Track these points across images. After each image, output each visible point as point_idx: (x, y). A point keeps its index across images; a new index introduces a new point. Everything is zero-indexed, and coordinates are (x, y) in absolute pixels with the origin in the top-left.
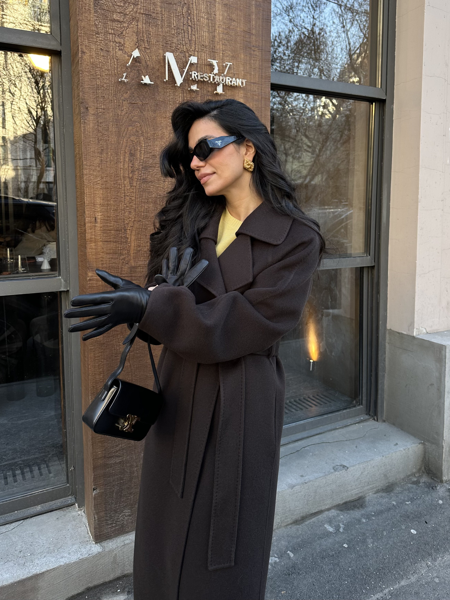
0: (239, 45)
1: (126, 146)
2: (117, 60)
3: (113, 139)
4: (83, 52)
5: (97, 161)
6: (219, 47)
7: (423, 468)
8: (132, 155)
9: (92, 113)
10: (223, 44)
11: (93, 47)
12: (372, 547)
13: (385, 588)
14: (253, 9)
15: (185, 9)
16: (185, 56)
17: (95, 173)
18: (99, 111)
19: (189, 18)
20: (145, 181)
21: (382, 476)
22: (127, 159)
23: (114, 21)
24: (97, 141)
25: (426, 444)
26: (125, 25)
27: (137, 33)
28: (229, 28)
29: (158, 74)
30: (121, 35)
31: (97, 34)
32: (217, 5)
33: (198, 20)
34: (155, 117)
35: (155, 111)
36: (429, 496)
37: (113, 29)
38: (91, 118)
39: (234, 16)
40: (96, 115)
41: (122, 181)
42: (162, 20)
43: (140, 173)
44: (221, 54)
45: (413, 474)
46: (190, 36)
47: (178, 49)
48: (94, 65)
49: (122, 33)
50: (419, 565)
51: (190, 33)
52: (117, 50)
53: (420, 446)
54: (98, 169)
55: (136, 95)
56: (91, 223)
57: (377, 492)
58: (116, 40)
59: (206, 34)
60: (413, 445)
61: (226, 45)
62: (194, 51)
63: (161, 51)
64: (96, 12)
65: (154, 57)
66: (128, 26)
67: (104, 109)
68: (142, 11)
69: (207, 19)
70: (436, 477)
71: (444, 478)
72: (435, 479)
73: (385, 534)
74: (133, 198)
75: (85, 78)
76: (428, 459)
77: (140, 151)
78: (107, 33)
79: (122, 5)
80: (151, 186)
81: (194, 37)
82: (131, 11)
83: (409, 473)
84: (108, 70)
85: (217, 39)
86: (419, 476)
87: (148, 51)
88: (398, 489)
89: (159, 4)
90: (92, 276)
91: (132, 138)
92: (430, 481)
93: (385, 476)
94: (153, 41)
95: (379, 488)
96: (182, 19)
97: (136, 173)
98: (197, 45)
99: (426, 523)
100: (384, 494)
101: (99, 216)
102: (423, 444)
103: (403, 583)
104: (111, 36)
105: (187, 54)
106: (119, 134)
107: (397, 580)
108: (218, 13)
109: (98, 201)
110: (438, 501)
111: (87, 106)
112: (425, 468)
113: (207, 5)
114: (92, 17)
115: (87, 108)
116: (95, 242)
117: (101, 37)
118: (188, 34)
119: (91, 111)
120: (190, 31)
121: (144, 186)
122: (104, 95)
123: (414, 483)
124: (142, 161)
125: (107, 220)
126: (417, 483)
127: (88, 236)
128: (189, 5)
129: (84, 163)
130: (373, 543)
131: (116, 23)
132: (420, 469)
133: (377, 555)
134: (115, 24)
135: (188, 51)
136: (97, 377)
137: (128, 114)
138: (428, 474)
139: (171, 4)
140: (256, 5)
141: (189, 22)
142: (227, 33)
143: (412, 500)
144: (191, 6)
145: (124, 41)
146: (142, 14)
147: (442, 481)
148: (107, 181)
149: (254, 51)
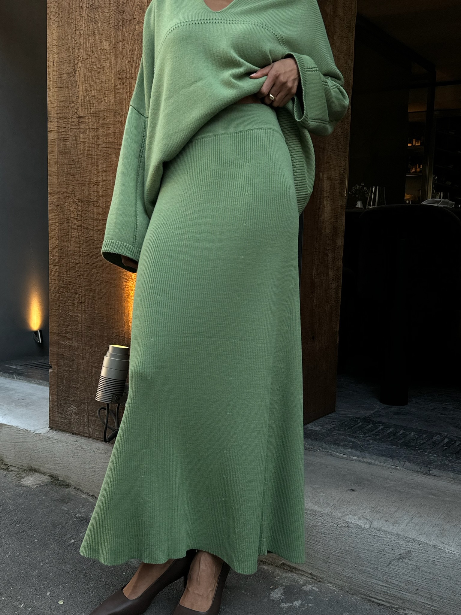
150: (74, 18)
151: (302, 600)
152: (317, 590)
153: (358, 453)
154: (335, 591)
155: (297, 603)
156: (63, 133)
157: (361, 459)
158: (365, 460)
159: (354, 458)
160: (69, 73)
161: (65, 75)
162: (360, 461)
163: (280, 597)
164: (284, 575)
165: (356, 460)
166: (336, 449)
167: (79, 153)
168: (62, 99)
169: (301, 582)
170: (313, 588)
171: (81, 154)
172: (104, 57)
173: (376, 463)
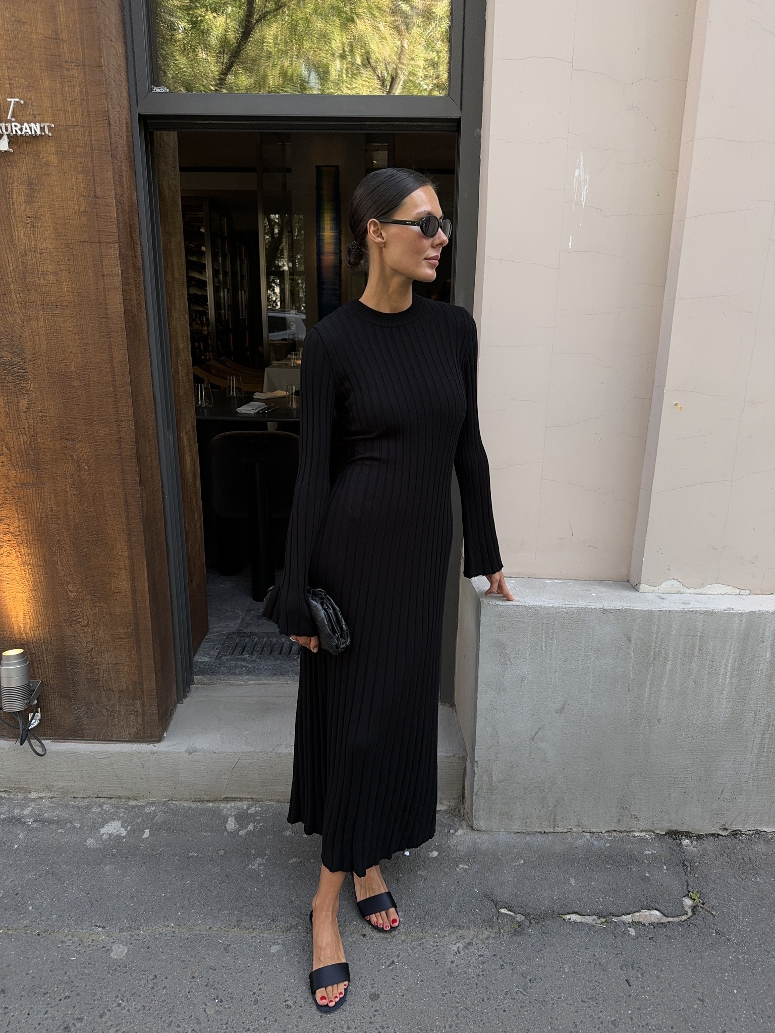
0: (38, 64)
39: (23, 15)
53: (462, 761)
76: (467, 785)
132: (458, 797)
147: (470, 827)
149: (68, 70)
151: (253, 823)
152: (260, 809)
153: (254, 678)
154: (273, 805)
155: (251, 827)
157: (257, 682)
158: (261, 682)
159: (251, 682)
162: (258, 684)
163: (235, 827)
164: (228, 806)
165: (253, 684)
166: (234, 678)
169: (245, 807)
170: (257, 809)
173: (271, 682)
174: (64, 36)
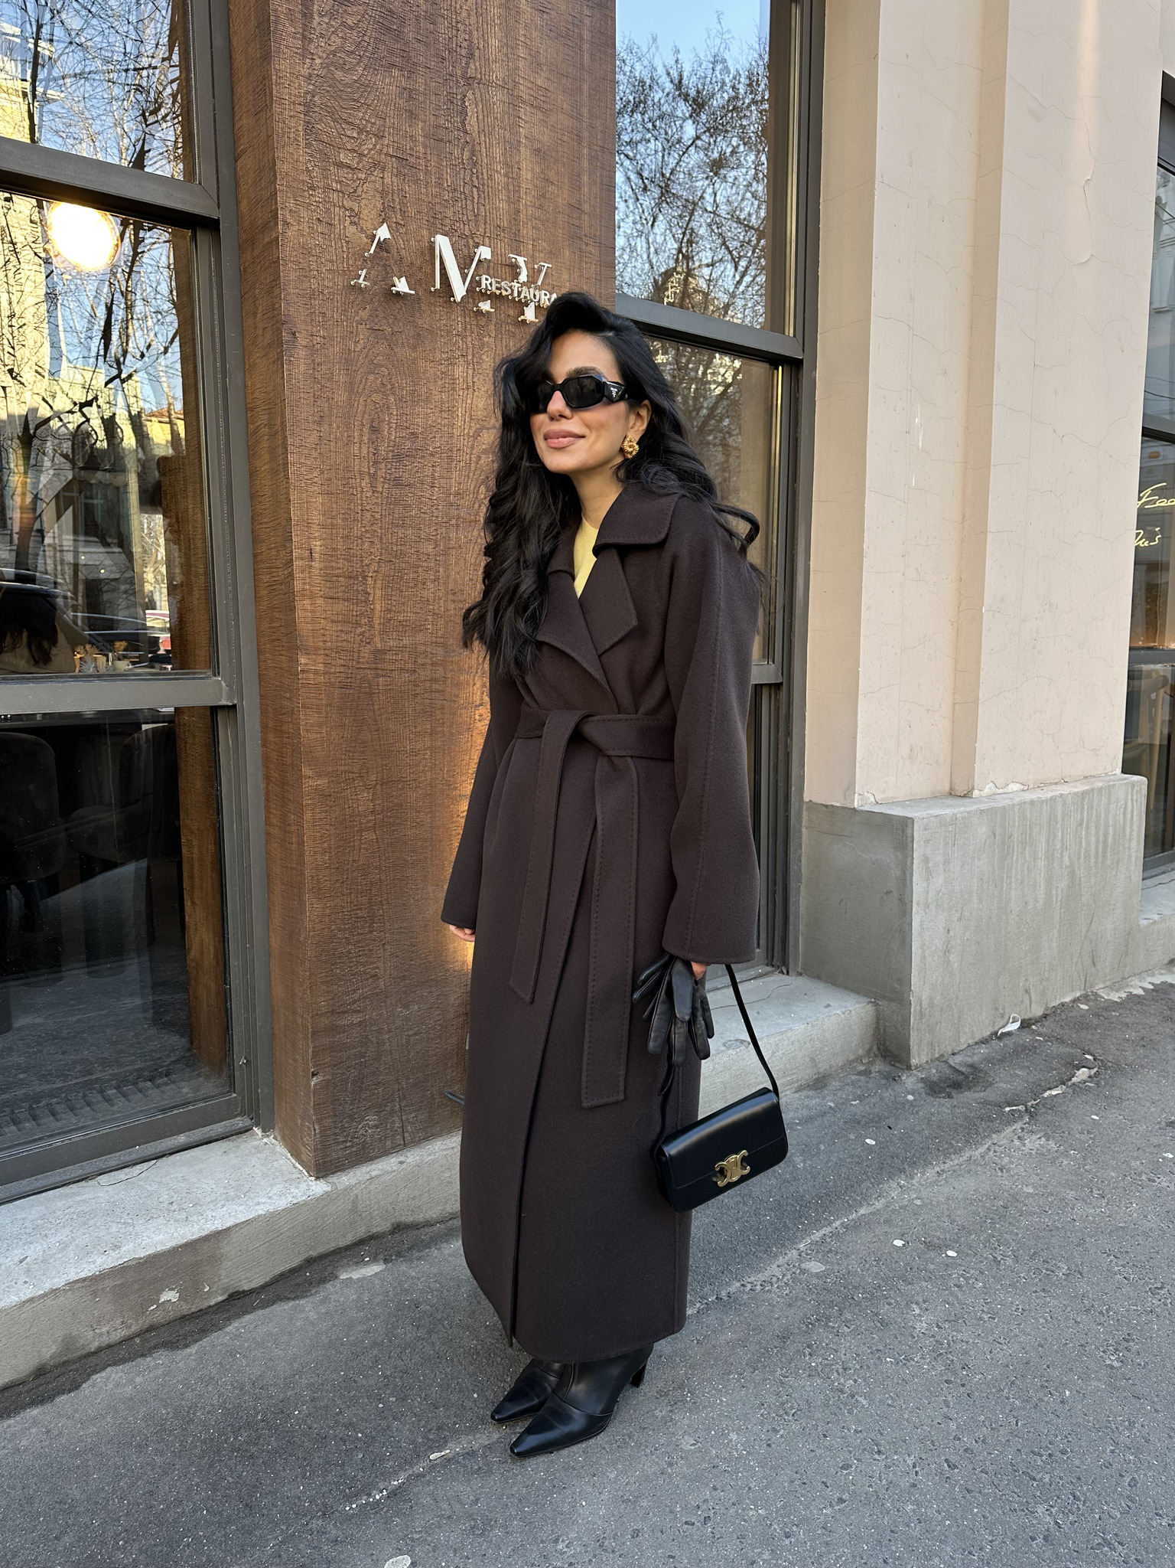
0: (560, 231)
1: (364, 413)
2: (347, 242)
3: (341, 396)
4: (286, 224)
5: (313, 439)
6: (527, 232)
7: (875, 1048)
8: (375, 430)
9: (304, 343)
10: (533, 228)
11: (304, 214)
12: (804, 1168)
13: (834, 1220)
14: (585, 164)
15: (466, 155)
16: (467, 246)
17: (309, 463)
18: (315, 342)
19: (475, 171)
20: (397, 483)
21: (807, 1060)
22: (365, 439)
23: (340, 165)
24: (312, 399)
25: (880, 1003)
26: (360, 175)
27: (383, 193)
28: (543, 196)
29: (420, 275)
30: (353, 195)
31: (310, 188)
32: (522, 149)
33: (490, 177)
34: (415, 359)
35: (414, 348)
36: (890, 1091)
37: (340, 182)
38: (302, 353)
39: (552, 175)
40: (311, 348)
41: (358, 480)
42: (427, 172)
43: (389, 467)
44: (530, 247)
45: (859, 1059)
46: (476, 205)
47: (456, 231)
48: (306, 251)
49: (355, 191)
50: (886, 1186)
51: (476, 201)
52: (347, 224)
53: (870, 1007)
54: (315, 454)
55: (382, 315)
56: (302, 559)
57: (799, 1090)
58: (345, 203)
59: (503, 205)
60: (858, 1006)
61: (538, 229)
62: (484, 237)
63: (425, 233)
64: (308, 145)
65: (412, 242)
66: (366, 178)
67: (324, 338)
68: (391, 151)
69: (506, 175)
70: (899, 1062)
71: (914, 1061)
72: (897, 1065)
73: (823, 1148)
74: (378, 516)
75: (289, 273)
76: (884, 1030)
77: (390, 423)
78: (328, 188)
79: (355, 135)
80: (410, 495)
81: (482, 208)
82: (371, 149)
83: (852, 1057)
84: (331, 261)
85: (522, 217)
86: (869, 1063)
87: (403, 230)
88: (835, 1084)
89: (421, 139)
90: (306, 664)
91: (375, 397)
92: (888, 1068)
93: (812, 1060)
94: (412, 211)
95: (803, 1082)
96: (462, 172)
97: (383, 466)
98: (488, 226)
99: (890, 1128)
100: (811, 1093)
101: (317, 546)
102: (876, 1004)
103: (862, 1211)
104: (335, 195)
105: (471, 243)
106: (351, 387)
107: (852, 1207)
108: (524, 166)
109: (316, 518)
110: (906, 1096)
111: (294, 329)
112: (879, 1049)
113: (506, 149)
114: (302, 155)
115: (294, 334)
116: (311, 598)
117: (319, 194)
118: (473, 202)
119: (302, 340)
120: (476, 197)
121: (396, 492)
122: (324, 310)
123: (860, 1073)
124: (392, 444)
125: (332, 556)
126: (866, 1073)
127: (298, 585)
128: (473, 146)
129: (290, 441)
130: (804, 1161)
131: (345, 170)
132: (870, 1050)
133: (814, 1178)
134: (343, 172)
135: (472, 235)
136: (319, 857)
137: (366, 350)
138: (884, 1057)
139: (442, 140)
140: (589, 155)
141: (474, 179)
142: (541, 207)
143: (861, 1098)
144: (477, 148)
145: (360, 207)
146: (392, 156)
147: (909, 1068)
148: (330, 480)
149: (587, 244)
150: (359, 489)
156: (338, 675)
160: (350, 577)
161: (341, 579)
167: (376, 707)
168: (335, 618)
171: (379, 709)
172: (425, 564)
174: (586, 207)
